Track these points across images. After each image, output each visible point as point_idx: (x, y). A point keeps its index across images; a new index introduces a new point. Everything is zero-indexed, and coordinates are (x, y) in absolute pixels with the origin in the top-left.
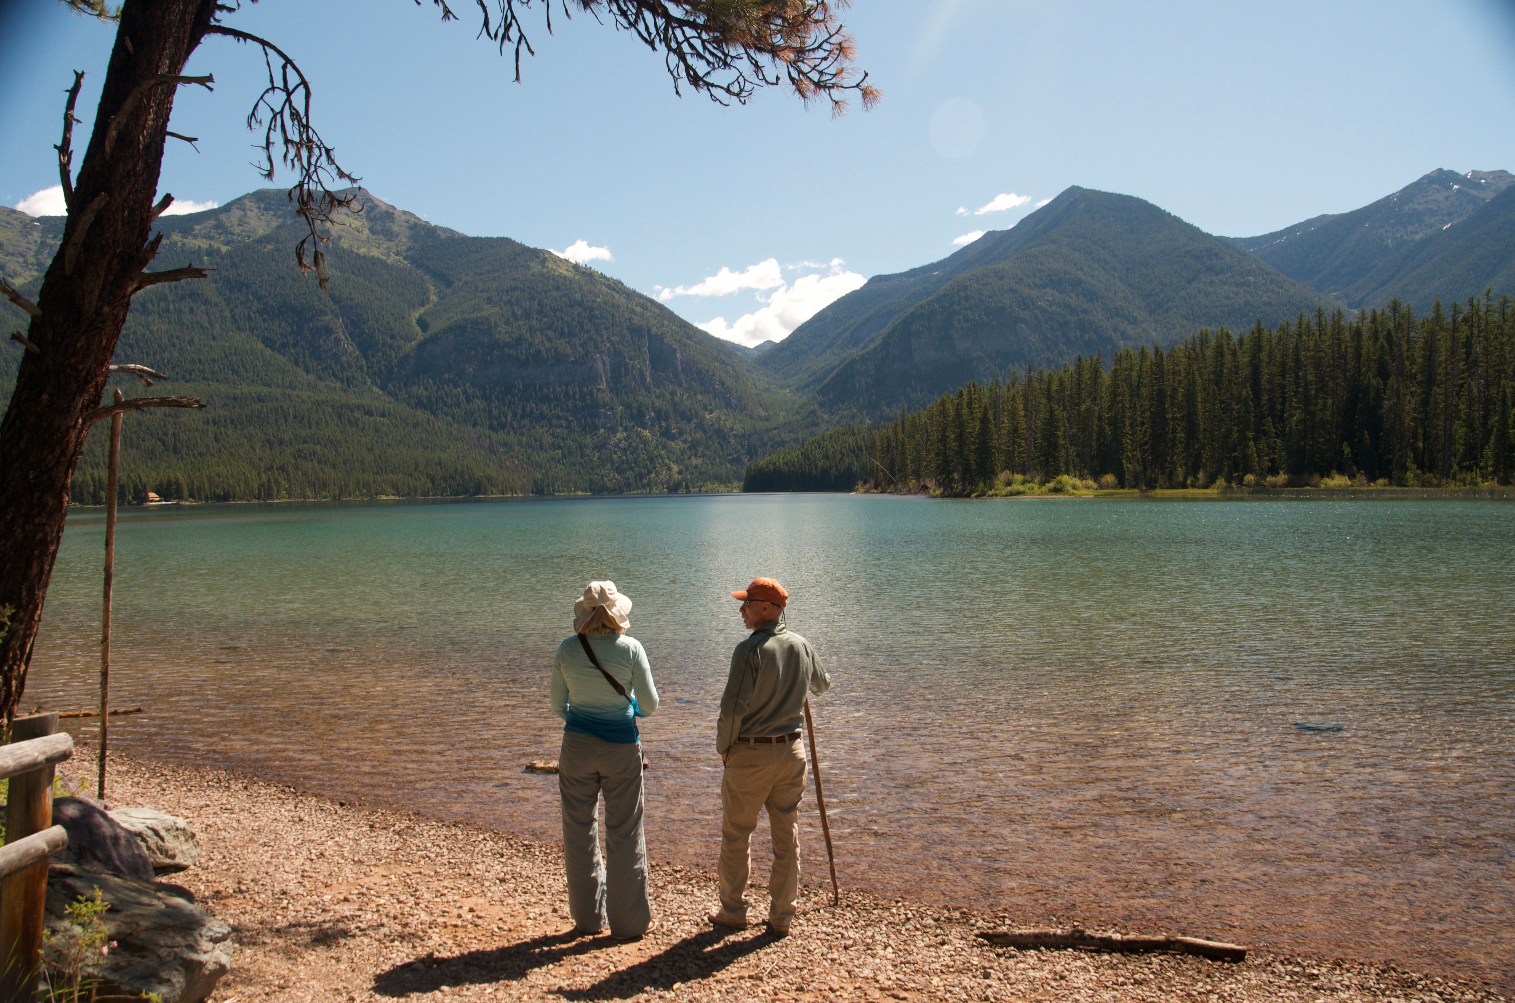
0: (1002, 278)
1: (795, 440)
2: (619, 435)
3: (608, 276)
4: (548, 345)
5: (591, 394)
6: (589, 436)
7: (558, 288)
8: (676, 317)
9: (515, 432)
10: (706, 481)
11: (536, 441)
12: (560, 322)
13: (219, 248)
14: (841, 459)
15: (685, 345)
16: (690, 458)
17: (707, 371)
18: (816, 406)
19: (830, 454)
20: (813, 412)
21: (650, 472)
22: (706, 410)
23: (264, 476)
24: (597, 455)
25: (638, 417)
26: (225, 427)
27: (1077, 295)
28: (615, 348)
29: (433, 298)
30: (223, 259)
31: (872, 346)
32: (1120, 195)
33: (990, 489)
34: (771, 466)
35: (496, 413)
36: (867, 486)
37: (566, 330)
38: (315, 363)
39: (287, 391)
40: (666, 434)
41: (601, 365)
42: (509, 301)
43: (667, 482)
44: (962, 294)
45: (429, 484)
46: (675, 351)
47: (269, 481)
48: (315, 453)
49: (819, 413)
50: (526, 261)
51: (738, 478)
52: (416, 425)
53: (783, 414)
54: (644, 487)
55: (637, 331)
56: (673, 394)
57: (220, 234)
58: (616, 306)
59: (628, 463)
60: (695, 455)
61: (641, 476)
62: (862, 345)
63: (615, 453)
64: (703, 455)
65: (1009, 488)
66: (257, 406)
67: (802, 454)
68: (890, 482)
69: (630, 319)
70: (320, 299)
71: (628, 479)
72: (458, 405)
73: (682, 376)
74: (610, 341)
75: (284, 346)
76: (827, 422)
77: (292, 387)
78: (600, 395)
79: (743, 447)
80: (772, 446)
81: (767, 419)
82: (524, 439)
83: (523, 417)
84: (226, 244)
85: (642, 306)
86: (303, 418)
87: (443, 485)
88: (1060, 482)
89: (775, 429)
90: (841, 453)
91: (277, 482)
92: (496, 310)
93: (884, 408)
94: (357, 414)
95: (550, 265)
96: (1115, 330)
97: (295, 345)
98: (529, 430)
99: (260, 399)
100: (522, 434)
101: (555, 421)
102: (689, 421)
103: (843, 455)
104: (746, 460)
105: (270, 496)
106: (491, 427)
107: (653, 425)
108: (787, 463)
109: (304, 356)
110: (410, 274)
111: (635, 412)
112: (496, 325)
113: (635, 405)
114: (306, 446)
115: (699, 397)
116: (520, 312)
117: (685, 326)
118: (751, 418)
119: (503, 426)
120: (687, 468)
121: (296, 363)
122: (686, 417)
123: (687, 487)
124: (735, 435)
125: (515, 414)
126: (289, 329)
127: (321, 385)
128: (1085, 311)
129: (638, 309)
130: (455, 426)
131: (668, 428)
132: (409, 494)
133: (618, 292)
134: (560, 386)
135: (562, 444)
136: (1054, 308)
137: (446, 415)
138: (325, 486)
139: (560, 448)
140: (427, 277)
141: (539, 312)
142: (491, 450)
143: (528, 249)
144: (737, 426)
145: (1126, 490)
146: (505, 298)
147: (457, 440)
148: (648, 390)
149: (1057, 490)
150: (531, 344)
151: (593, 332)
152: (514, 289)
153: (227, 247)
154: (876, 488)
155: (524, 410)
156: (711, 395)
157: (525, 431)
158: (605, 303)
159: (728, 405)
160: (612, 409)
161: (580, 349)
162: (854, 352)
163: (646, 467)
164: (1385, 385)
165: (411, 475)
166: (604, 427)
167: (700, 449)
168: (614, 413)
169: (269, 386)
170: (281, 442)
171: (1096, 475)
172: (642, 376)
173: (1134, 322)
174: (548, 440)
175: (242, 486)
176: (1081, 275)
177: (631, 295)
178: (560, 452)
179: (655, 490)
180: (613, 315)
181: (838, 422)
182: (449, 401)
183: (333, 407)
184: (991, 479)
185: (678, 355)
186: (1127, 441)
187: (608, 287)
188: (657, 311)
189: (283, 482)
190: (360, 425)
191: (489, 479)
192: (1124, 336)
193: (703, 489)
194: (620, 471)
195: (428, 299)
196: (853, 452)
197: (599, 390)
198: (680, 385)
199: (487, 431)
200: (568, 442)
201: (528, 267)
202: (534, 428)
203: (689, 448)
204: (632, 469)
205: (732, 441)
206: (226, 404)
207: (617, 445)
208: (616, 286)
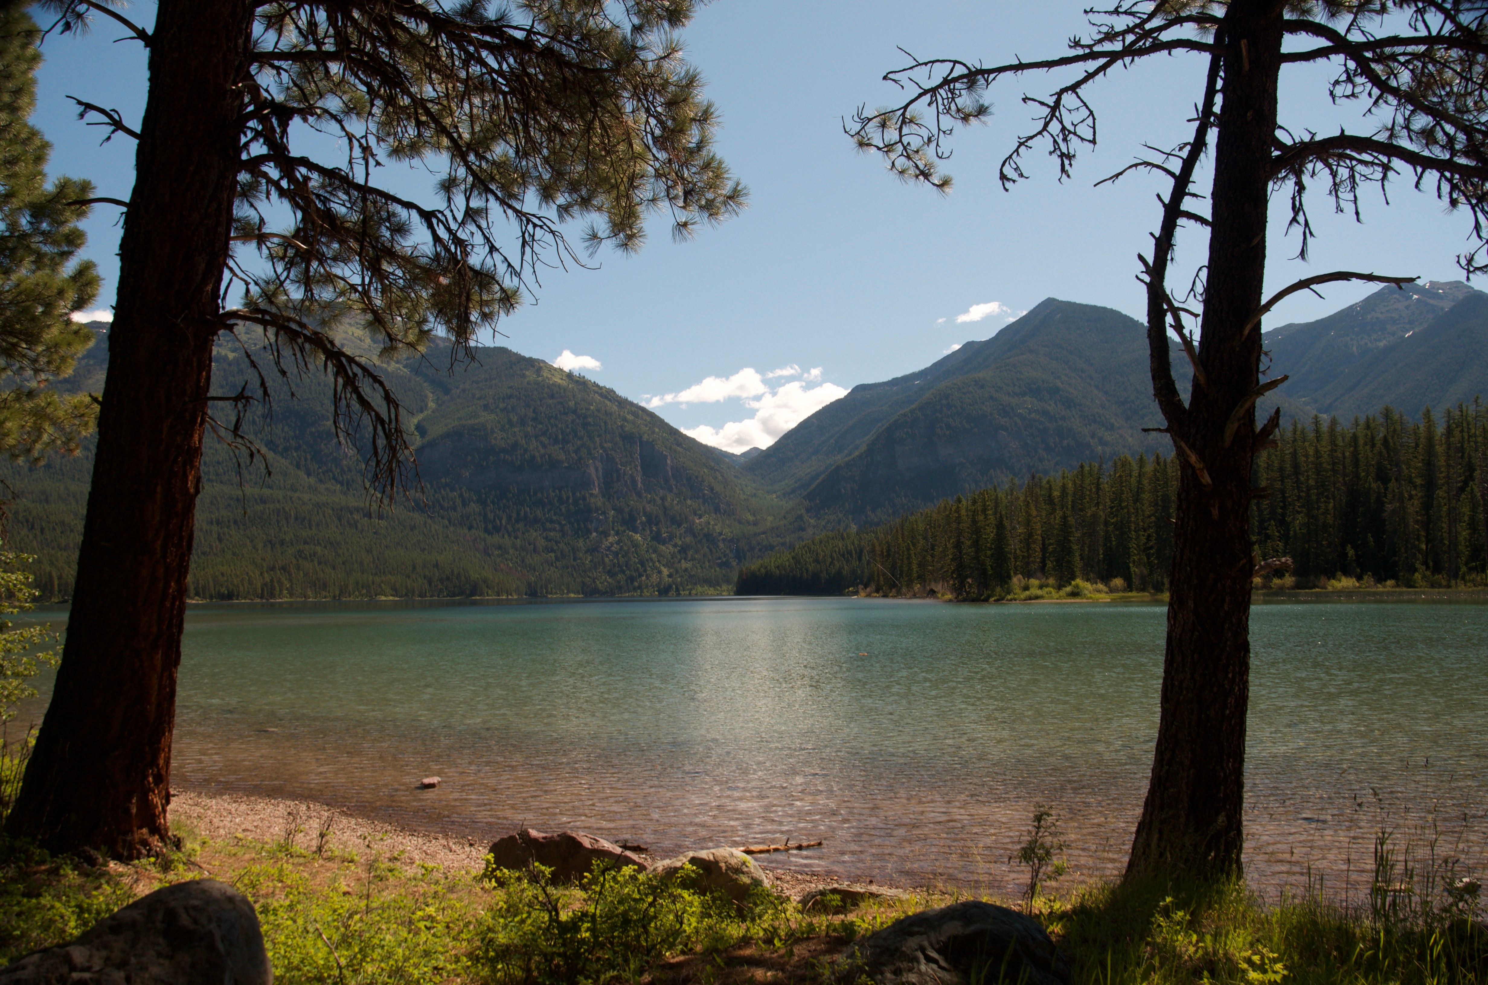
0: (982, 387)
1: (783, 544)
2: (611, 539)
3: (601, 384)
4: (542, 451)
5: (584, 499)
6: (581, 540)
7: (552, 397)
8: (667, 425)
9: (510, 535)
10: (695, 584)
11: (530, 544)
12: (555, 429)
13: (226, 355)
14: (831, 563)
15: (675, 451)
16: (680, 562)
17: (697, 477)
18: (803, 511)
19: (821, 557)
20: (800, 517)
21: (641, 575)
22: (695, 514)
23: (266, 575)
24: (589, 558)
25: (630, 522)
26: (228, 527)
27: (1055, 403)
28: (607, 455)
29: (432, 405)
30: (230, 365)
31: (857, 453)
32: (1095, 307)
33: (1009, 593)
34: (763, 571)
35: (491, 516)
36: (868, 589)
37: (560, 437)
38: (316, 467)
39: (289, 493)
40: (657, 538)
41: (594, 470)
42: (506, 408)
43: (658, 585)
44: (944, 402)
45: (427, 586)
46: (666, 457)
47: (272, 581)
48: (315, 554)
49: (806, 518)
50: (521, 370)
51: (728, 581)
52: (413, 528)
53: (770, 518)
54: (635, 589)
55: (629, 438)
56: (663, 499)
57: (228, 341)
58: (608, 414)
59: (619, 566)
60: (685, 559)
61: (632, 579)
62: (846, 451)
63: (607, 556)
64: (693, 559)
65: (1027, 593)
66: (259, 508)
67: (793, 558)
68: (893, 586)
69: (622, 426)
70: (322, 405)
71: (619, 582)
72: (454, 509)
73: (673, 482)
74: (602, 447)
75: (286, 449)
76: (814, 527)
77: (294, 489)
78: (593, 500)
79: (731, 551)
80: (760, 550)
81: (755, 524)
82: (518, 542)
83: (517, 521)
84: (233, 352)
85: (633, 413)
86: (304, 519)
87: (440, 586)
88: (1077, 586)
89: (763, 533)
90: (831, 556)
91: (279, 581)
92: (493, 416)
93: (869, 513)
94: (356, 516)
95: (545, 374)
96: (1093, 436)
97: (297, 449)
98: (523, 533)
99: (263, 501)
100: (516, 538)
101: (548, 525)
102: (679, 526)
103: (833, 559)
104: (734, 564)
105: (272, 595)
106: (486, 530)
107: (644, 529)
108: (778, 567)
109: (306, 460)
110: (410, 381)
111: (627, 516)
112: (493, 431)
113: (627, 510)
114: (307, 547)
115: (689, 502)
116: (515, 419)
117: (675, 433)
118: (740, 522)
119: (497, 529)
120: (677, 571)
121: (298, 466)
122: (677, 521)
123: (677, 590)
124: (724, 540)
125: (509, 518)
126: (292, 433)
127: (322, 487)
128: (1063, 418)
129: (630, 417)
130: (452, 529)
131: (659, 533)
132: (406, 595)
133: (610, 400)
134: (554, 491)
135: (555, 548)
136: (1033, 415)
137: (443, 518)
138: (325, 586)
139: (553, 551)
140: (425, 384)
141: (534, 419)
142: (486, 553)
143: (524, 358)
144: (726, 530)
145: (1134, 594)
146: (501, 406)
147: (453, 542)
148: (639, 495)
149: (1074, 594)
150: (526, 450)
151: (586, 438)
152: (510, 397)
153: (234, 354)
154: (877, 591)
155: (518, 514)
156: (701, 501)
157: (520, 534)
158: (598, 411)
159: (717, 510)
160: (604, 513)
161: (573, 455)
162: (839, 459)
163: (637, 570)
164: (1386, 489)
165: (408, 576)
166: (596, 530)
167: (690, 553)
168: (606, 518)
169: (271, 488)
170: (282, 543)
171: (1105, 578)
172: (634, 482)
173: (1111, 428)
174: (541, 543)
175: (246, 585)
176: (1059, 384)
177: (623, 403)
178: (553, 555)
179: (646, 593)
180: (606, 423)
181: (824, 527)
182: (446, 504)
183: (333, 510)
184: (1007, 583)
185: (669, 462)
186: (1133, 545)
187: (601, 395)
188: (648, 419)
189: (286, 582)
190: (359, 525)
191: (485, 581)
192: (1102, 442)
193: (694, 592)
194: (612, 574)
195: (426, 406)
196: (843, 556)
197: (592, 495)
198: (670, 490)
199: (482, 534)
200: (562, 545)
201: (524, 376)
202: (528, 531)
203: (679, 552)
204: (623, 572)
205: (721, 545)
206: (229, 505)
207: (608, 549)
208: (609, 395)
